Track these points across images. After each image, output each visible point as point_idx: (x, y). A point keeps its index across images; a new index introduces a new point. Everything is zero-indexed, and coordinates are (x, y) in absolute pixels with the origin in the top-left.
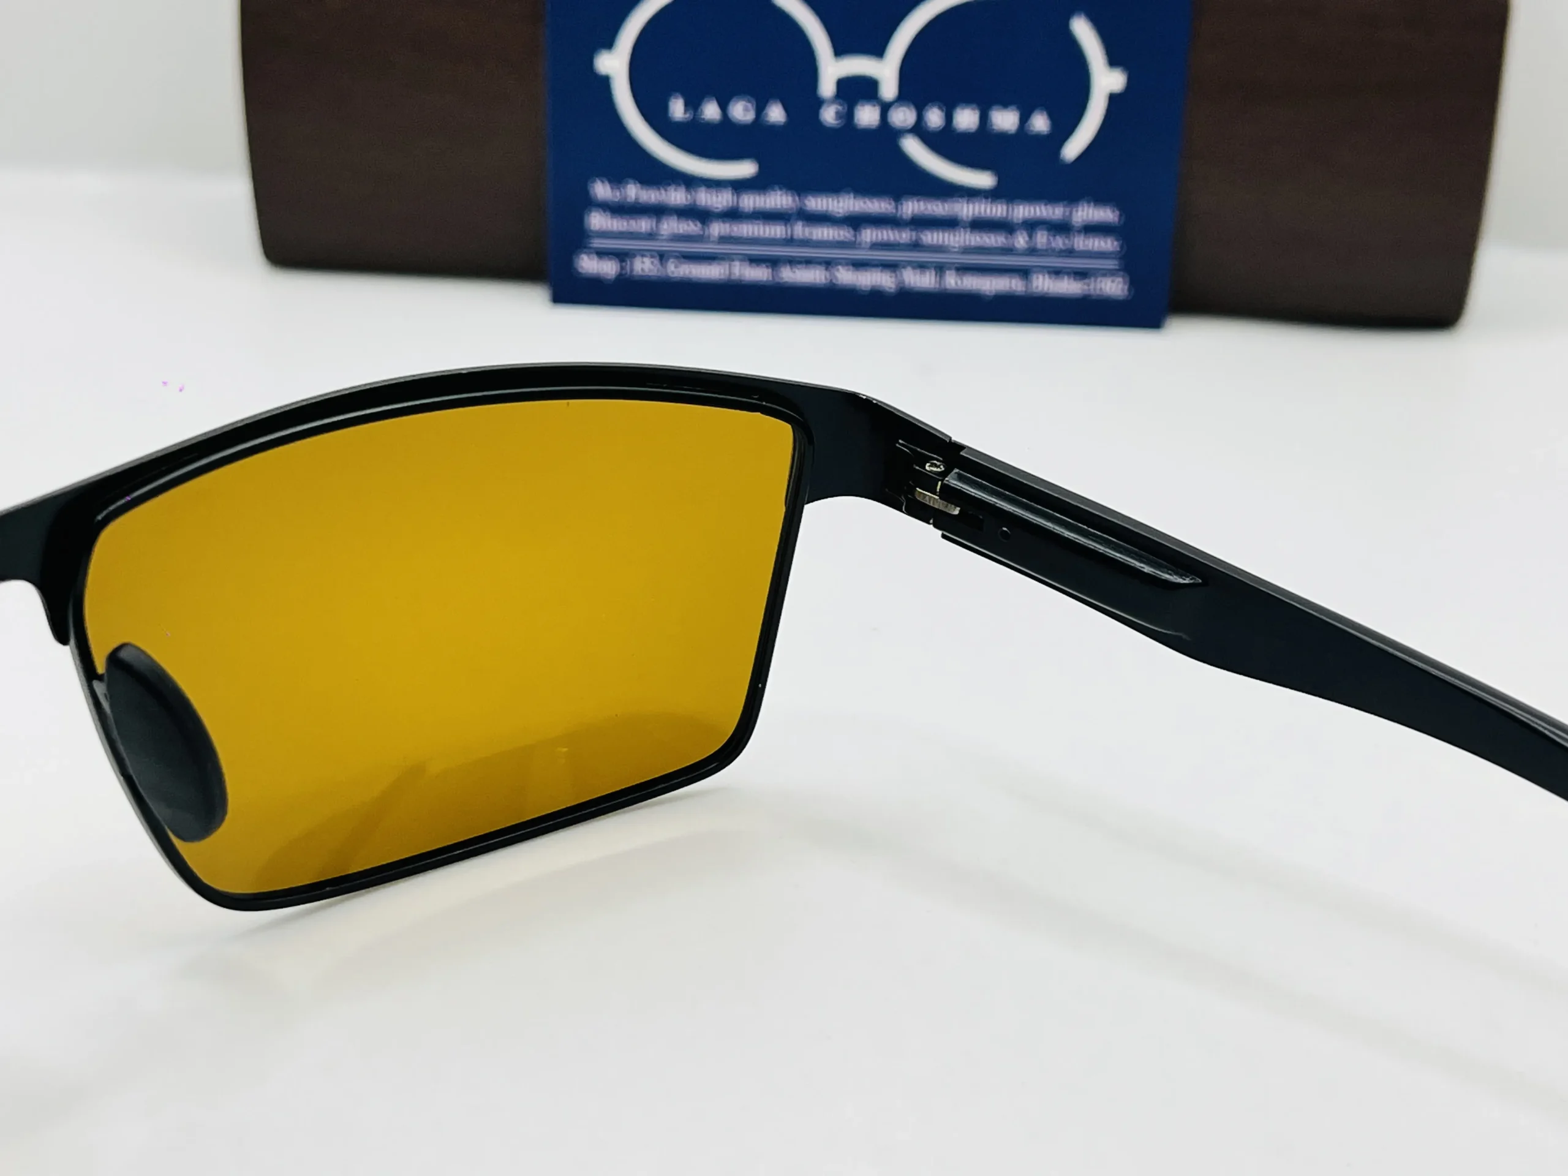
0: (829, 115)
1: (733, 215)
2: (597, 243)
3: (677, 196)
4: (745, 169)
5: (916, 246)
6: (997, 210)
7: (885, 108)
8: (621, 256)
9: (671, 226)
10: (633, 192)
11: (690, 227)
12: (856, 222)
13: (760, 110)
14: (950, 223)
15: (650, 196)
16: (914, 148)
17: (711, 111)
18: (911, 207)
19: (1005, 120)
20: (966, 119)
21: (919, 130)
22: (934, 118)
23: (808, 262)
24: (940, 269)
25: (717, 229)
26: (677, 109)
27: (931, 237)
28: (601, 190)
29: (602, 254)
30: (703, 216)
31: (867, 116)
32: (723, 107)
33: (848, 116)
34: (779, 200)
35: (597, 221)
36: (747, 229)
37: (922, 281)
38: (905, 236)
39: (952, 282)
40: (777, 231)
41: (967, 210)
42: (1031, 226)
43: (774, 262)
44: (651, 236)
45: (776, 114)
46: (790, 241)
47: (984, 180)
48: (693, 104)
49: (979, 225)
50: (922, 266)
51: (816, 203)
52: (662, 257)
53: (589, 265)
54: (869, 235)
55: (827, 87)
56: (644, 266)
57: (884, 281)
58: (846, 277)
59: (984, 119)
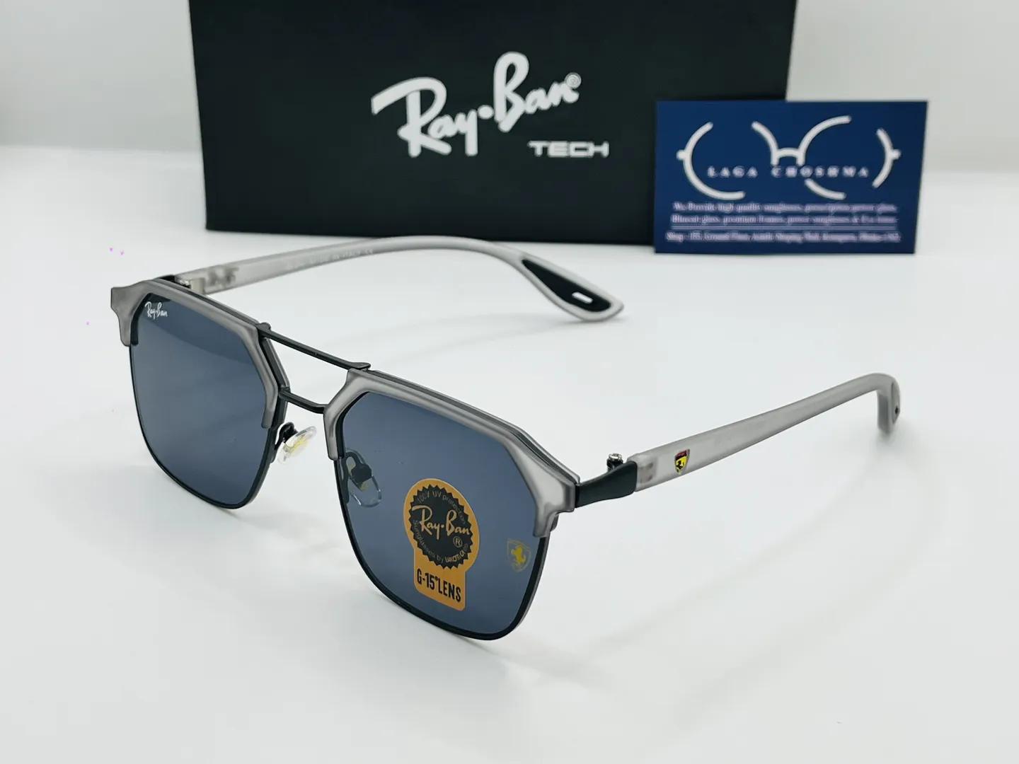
0: (775, 172)
1: (734, 214)
2: (675, 228)
3: (710, 207)
4: (739, 195)
5: (811, 224)
6: (845, 208)
7: (799, 168)
8: (686, 233)
9: (707, 219)
10: (691, 206)
11: (715, 219)
12: (786, 215)
13: (746, 170)
14: (826, 214)
15: (699, 208)
16: (811, 184)
17: (725, 172)
18: (809, 208)
19: (849, 172)
20: (833, 172)
21: (813, 177)
22: (819, 172)
23: (765, 232)
24: (821, 233)
25: (726, 220)
26: (711, 172)
27: (817, 220)
28: (678, 206)
29: (678, 232)
30: (721, 215)
31: (791, 172)
32: (731, 170)
33: (783, 172)
34: (753, 207)
35: (676, 219)
36: (739, 219)
37: (813, 238)
38: (807, 220)
39: (826, 237)
40: (753, 220)
41: (833, 208)
42: (860, 214)
43: (750, 233)
44: (699, 224)
45: (753, 172)
46: (757, 223)
47: (839, 196)
48: (718, 170)
49: (838, 214)
50: (813, 232)
51: (769, 208)
52: (702, 232)
53: (671, 236)
54: (791, 220)
55: (775, 161)
56: (695, 236)
57: (797, 238)
58: (781, 237)
59: (841, 171)
